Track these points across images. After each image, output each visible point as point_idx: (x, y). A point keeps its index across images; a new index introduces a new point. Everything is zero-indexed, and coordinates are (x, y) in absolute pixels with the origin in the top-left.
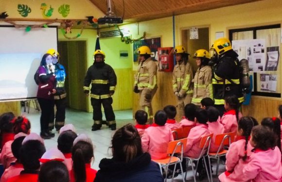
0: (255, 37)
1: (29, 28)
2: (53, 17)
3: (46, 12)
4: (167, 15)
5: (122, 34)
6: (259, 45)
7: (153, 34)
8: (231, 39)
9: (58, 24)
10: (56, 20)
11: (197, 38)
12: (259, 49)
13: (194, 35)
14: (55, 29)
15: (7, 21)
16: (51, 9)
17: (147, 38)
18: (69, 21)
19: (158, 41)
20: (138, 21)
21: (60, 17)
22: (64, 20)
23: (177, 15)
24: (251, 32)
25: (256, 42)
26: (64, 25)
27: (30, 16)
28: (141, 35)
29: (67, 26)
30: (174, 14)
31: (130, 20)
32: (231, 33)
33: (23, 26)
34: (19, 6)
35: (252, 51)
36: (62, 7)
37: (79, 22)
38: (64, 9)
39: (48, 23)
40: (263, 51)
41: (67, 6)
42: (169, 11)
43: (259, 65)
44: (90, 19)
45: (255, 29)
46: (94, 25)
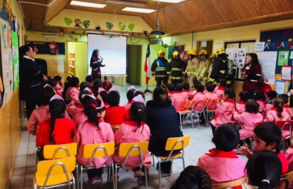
0: (240, 47)
1: (112, 36)
2: (125, 30)
3: (121, 27)
4: (189, 33)
5: (162, 43)
6: (242, 52)
7: (180, 43)
8: (225, 47)
9: (128, 35)
10: (126, 32)
11: (206, 46)
12: (241, 54)
13: (204, 44)
14: (126, 37)
15: (100, 31)
16: (124, 26)
17: (177, 45)
18: (133, 33)
19: (183, 47)
20: (172, 35)
21: (129, 30)
22: (131, 33)
23: (196, 32)
24: (238, 44)
25: (240, 50)
26: (131, 35)
27: (112, 29)
28: (174, 43)
29: (133, 36)
30: (193, 32)
31: (168, 34)
32: (226, 44)
33: (109, 35)
34: (107, 23)
35: (237, 55)
36: (130, 25)
37: (139, 34)
38: (131, 26)
39: (122, 34)
40: (244, 55)
41: (133, 25)
42: (191, 30)
43: (241, 63)
44: (145, 33)
45: (240, 43)
46: (147, 36)
